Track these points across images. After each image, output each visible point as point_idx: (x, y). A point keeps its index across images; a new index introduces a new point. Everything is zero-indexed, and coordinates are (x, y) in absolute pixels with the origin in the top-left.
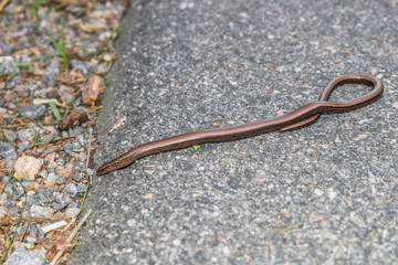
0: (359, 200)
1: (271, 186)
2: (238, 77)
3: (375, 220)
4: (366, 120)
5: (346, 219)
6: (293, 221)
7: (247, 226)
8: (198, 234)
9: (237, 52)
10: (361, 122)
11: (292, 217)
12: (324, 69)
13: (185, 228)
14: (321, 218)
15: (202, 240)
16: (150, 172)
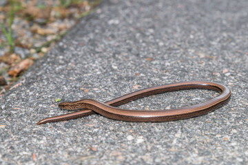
0: (158, 146)
1: (96, 130)
2: (120, 64)
3: (163, 161)
4: (199, 99)
5: (140, 157)
6: (97, 154)
7: (60, 152)
8: (18, 153)
9: (130, 50)
10: (194, 99)
11: (97, 151)
12: (187, 66)
13: (12, 148)
14: (120, 153)
15: (18, 157)
16: (14, 112)
